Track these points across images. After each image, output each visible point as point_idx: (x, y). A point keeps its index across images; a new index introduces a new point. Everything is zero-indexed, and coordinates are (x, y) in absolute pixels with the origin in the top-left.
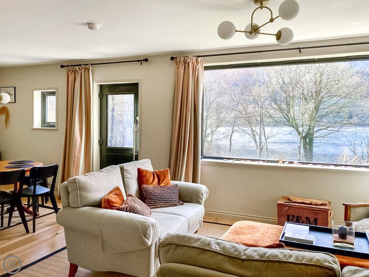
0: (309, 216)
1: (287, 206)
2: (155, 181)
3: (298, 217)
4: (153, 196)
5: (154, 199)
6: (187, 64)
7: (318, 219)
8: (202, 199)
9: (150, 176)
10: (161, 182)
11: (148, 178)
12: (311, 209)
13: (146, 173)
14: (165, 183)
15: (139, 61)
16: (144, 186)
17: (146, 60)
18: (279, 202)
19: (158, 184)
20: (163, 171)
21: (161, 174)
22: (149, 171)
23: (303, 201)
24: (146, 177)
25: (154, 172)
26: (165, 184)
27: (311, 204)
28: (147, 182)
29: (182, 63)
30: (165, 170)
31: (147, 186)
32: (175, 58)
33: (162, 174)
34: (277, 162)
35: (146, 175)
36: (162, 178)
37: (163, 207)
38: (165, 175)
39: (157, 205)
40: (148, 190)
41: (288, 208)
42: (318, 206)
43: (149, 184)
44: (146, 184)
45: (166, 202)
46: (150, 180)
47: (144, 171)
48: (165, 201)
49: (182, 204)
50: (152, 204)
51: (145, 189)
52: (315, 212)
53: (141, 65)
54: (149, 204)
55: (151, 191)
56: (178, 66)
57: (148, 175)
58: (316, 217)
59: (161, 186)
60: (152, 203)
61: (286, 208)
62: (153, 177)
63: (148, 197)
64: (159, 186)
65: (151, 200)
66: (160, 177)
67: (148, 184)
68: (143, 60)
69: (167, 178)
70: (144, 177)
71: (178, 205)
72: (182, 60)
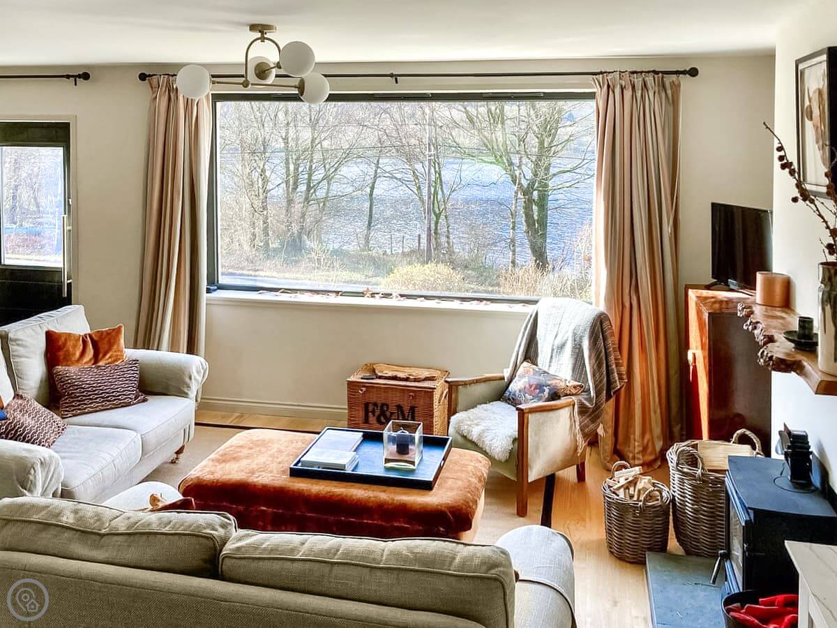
0: (401, 403)
1: (364, 387)
2: (86, 355)
3: (383, 405)
4: (77, 389)
5: (78, 397)
6: (175, 91)
7: (416, 407)
8: (189, 387)
9: (75, 346)
10: (101, 355)
11: (71, 350)
12: (405, 390)
13: (66, 340)
14: (110, 357)
15: (68, 77)
16: (60, 368)
17: (86, 76)
18: (352, 379)
19: (92, 362)
20: (109, 332)
21: (103, 339)
22: (74, 335)
23: (394, 374)
24: (65, 349)
25: (85, 335)
26: (110, 360)
27: (407, 379)
28: (67, 360)
29: (164, 89)
30: (114, 329)
31: (67, 368)
32: (150, 76)
33: (105, 338)
34: (361, 294)
35: (65, 344)
36: (103, 346)
37: (99, 411)
38: (112, 341)
39: (85, 409)
40: (67, 378)
41: (364, 389)
42: (418, 381)
43: (73, 364)
44: (64, 364)
45: (106, 401)
46: (75, 354)
47: (60, 335)
48: (102, 397)
49: (144, 400)
50: (73, 406)
51: (60, 375)
52: (410, 396)
53: (76, 84)
54: (67, 407)
55: (73, 379)
56: (155, 95)
57: (70, 344)
58: (413, 403)
59: (99, 366)
60: (74, 404)
61: (362, 390)
62: (81, 347)
63: (66, 392)
64: (93, 366)
65: (72, 398)
66: (100, 344)
67: (69, 363)
68: (79, 76)
69: (115, 347)
70: (60, 349)
71: (133, 405)
72: (163, 81)
